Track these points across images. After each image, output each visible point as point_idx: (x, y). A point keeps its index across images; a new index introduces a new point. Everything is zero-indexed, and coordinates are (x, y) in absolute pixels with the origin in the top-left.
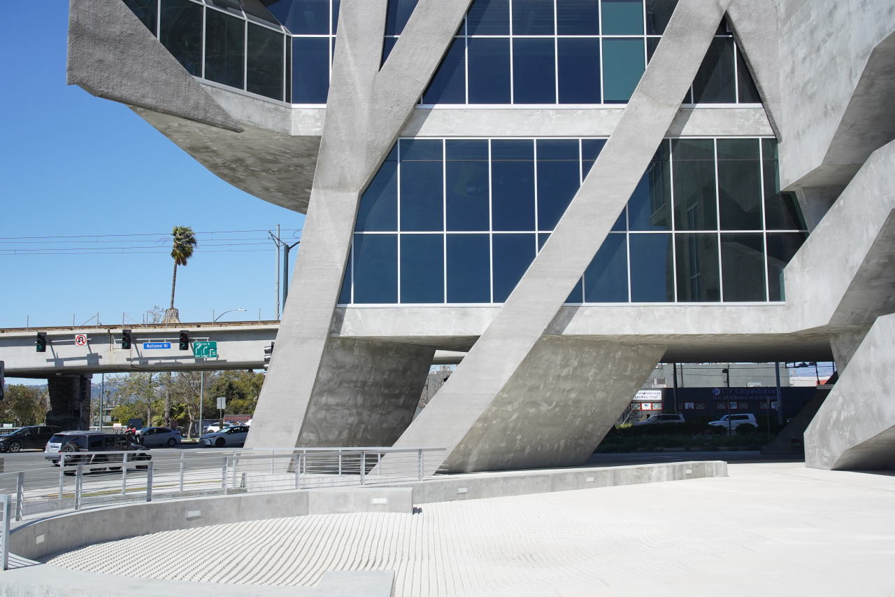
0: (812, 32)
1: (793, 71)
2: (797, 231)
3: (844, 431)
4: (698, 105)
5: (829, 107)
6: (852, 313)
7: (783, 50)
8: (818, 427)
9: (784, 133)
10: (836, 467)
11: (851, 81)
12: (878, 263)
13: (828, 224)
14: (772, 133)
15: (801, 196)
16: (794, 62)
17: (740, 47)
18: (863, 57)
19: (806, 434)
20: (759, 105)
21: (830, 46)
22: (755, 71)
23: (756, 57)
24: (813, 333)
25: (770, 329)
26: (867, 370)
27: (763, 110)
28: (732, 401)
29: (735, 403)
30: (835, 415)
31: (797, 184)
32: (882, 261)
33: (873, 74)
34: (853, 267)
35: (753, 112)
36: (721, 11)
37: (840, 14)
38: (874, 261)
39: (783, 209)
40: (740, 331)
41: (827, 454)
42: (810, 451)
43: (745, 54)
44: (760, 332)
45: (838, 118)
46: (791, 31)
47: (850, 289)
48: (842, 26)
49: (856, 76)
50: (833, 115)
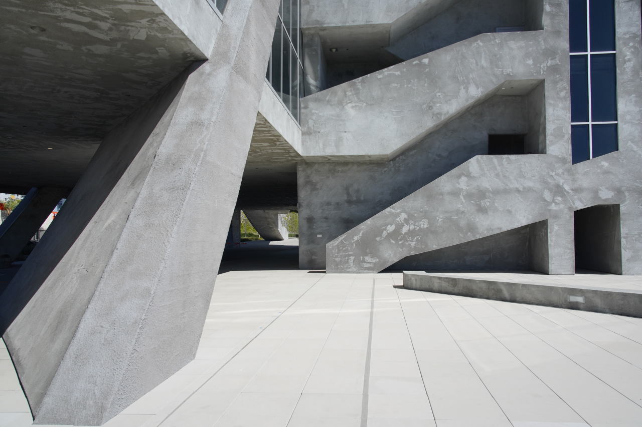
10: (383, 270)
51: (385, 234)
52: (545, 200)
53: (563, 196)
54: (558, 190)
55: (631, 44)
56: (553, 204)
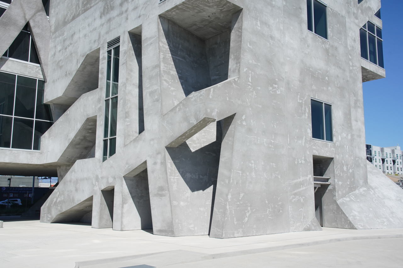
0: (64, 41)
1: (55, 54)
2: (49, 121)
3: (58, 207)
4: (10, 59)
5: (68, 73)
6: (67, 158)
7: (51, 45)
8: (47, 205)
9: (48, 79)
10: (53, 221)
11: (77, 65)
12: (80, 139)
13: (62, 120)
14: (43, 78)
15: (52, 107)
16: (55, 51)
17: (33, 38)
18: (83, 56)
19: (42, 208)
20: (39, 65)
21: (70, 48)
22: (39, 51)
23: (39, 44)
24: (50, 165)
25: (32, 162)
26: (70, 181)
27: (40, 68)
28: (10, 193)
29: (12, 194)
30: (55, 200)
31: (51, 101)
32: (81, 138)
33: (86, 64)
34: (69, 139)
35: (36, 68)
36: (26, 20)
37: (76, 37)
38: (78, 138)
39: (44, 111)
40: (18, 162)
41: (50, 216)
42: (43, 215)
43: (35, 42)
44: (27, 163)
45: (71, 78)
46: (56, 38)
47: (67, 148)
48: (76, 42)
49: (79, 63)
50: (69, 76)
51: (53, 203)
52: (93, 184)
53: (98, 182)
54: (97, 179)
55: (123, 89)
56: (95, 186)
